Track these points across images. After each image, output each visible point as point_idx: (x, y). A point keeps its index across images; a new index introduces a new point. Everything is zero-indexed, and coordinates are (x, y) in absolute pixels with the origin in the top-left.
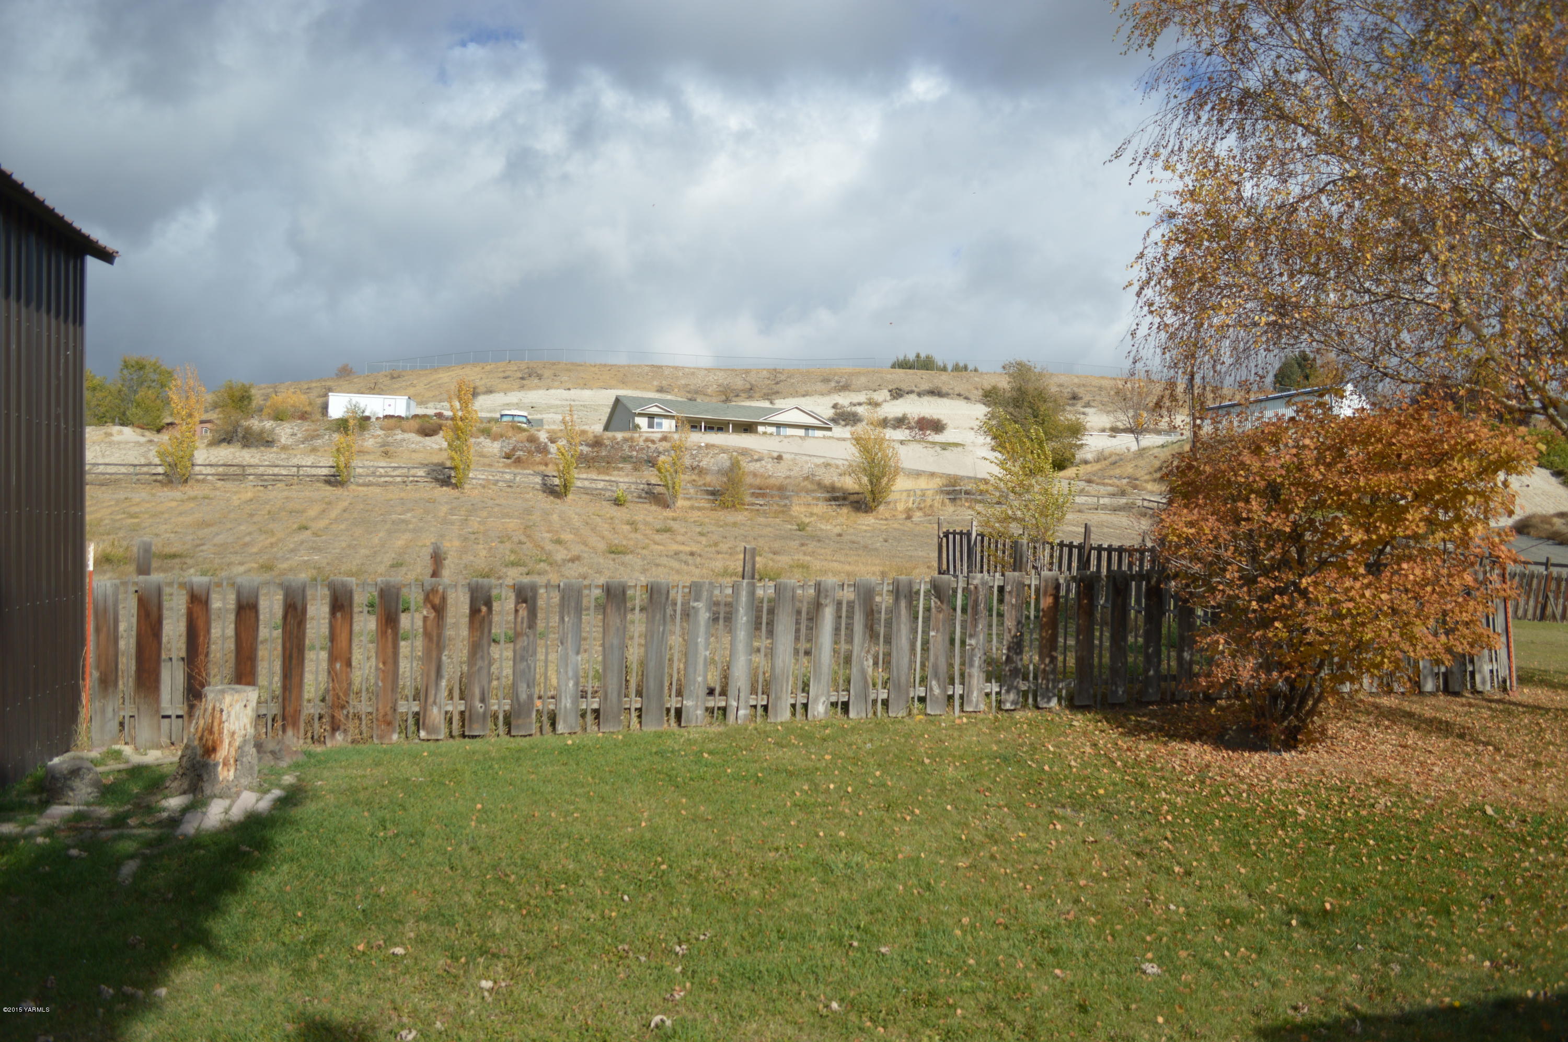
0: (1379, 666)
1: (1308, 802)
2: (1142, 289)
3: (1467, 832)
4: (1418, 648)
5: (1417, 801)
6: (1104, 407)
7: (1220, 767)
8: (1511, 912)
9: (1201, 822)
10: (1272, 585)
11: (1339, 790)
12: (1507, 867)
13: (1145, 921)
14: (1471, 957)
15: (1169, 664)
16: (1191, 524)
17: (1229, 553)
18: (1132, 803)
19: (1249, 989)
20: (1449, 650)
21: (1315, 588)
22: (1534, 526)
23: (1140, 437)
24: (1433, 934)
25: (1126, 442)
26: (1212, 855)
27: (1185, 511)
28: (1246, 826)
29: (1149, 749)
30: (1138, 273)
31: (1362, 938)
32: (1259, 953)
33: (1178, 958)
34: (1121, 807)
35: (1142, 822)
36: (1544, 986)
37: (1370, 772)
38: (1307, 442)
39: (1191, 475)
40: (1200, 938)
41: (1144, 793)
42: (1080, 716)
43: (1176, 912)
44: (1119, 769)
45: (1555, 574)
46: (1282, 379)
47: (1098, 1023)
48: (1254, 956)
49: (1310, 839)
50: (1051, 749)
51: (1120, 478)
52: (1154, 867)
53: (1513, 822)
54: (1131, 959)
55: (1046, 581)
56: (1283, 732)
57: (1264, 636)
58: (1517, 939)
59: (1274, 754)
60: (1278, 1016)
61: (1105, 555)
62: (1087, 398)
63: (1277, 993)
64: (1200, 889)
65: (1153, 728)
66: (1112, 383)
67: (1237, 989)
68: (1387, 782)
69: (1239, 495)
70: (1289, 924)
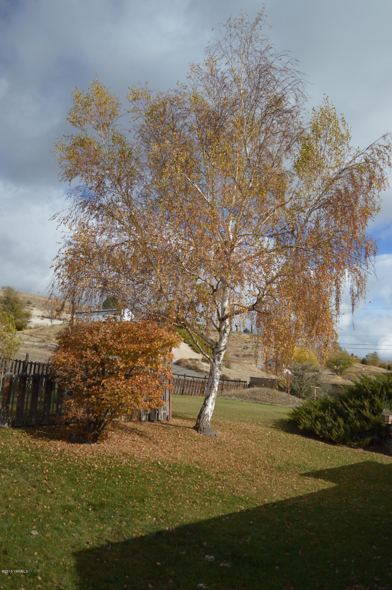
0: (126, 412)
1: (99, 463)
2: (56, 269)
3: (152, 471)
4: (140, 406)
5: (136, 461)
6: (40, 308)
7: (68, 450)
8: (164, 499)
9: (59, 471)
10: (92, 382)
11: (110, 457)
12: (164, 483)
13: (34, 513)
14: (150, 517)
15: (53, 410)
16: (65, 358)
17: (78, 369)
18: (33, 465)
19: (71, 537)
20: (150, 407)
21: (107, 384)
22: (182, 363)
23: (53, 321)
24: (138, 509)
25: (47, 322)
26: (62, 485)
27: (63, 353)
28: (76, 473)
29: (42, 443)
30: (56, 263)
31: (114, 513)
32: (76, 523)
33: (46, 527)
34: (28, 467)
35: (36, 473)
36: (172, 525)
37: (121, 450)
38: (109, 331)
39: (67, 339)
40: (55, 518)
41: (38, 461)
42: (16, 431)
43: (46, 509)
44: (29, 452)
45: (187, 379)
46: (106, 305)
47: (11, 558)
48: (74, 524)
49: (99, 476)
50: (3, 444)
51: (43, 335)
52: (40, 491)
53: (167, 467)
54: (27, 529)
55: (8, 376)
56: (92, 436)
57: (88, 400)
58: (165, 509)
59: (88, 445)
60: (81, 547)
61: (33, 366)
62: (33, 304)
63: (81, 538)
64: (56, 499)
65: (44, 435)
66: (44, 299)
67: (67, 538)
68: (127, 454)
69: (83, 348)
70: (88, 510)
